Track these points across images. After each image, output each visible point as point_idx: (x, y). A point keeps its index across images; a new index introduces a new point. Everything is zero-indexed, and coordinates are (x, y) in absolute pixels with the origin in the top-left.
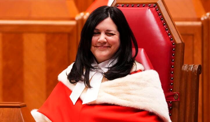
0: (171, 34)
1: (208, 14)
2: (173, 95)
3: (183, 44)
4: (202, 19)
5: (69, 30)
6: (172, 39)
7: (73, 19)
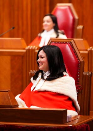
0: (78, 57)
1: (91, 48)
2: (79, 87)
3: (84, 62)
4: (88, 50)
5: (22, 54)
6: (78, 59)
7: (24, 49)
